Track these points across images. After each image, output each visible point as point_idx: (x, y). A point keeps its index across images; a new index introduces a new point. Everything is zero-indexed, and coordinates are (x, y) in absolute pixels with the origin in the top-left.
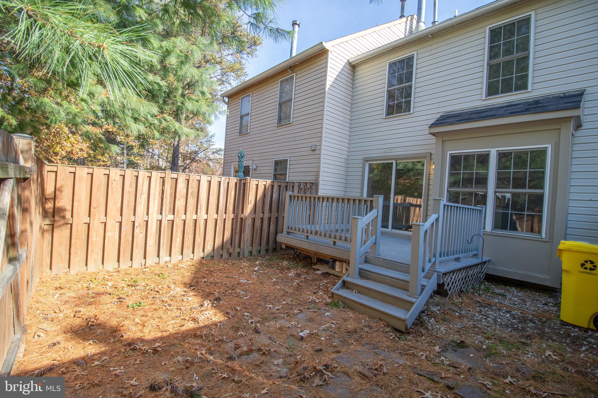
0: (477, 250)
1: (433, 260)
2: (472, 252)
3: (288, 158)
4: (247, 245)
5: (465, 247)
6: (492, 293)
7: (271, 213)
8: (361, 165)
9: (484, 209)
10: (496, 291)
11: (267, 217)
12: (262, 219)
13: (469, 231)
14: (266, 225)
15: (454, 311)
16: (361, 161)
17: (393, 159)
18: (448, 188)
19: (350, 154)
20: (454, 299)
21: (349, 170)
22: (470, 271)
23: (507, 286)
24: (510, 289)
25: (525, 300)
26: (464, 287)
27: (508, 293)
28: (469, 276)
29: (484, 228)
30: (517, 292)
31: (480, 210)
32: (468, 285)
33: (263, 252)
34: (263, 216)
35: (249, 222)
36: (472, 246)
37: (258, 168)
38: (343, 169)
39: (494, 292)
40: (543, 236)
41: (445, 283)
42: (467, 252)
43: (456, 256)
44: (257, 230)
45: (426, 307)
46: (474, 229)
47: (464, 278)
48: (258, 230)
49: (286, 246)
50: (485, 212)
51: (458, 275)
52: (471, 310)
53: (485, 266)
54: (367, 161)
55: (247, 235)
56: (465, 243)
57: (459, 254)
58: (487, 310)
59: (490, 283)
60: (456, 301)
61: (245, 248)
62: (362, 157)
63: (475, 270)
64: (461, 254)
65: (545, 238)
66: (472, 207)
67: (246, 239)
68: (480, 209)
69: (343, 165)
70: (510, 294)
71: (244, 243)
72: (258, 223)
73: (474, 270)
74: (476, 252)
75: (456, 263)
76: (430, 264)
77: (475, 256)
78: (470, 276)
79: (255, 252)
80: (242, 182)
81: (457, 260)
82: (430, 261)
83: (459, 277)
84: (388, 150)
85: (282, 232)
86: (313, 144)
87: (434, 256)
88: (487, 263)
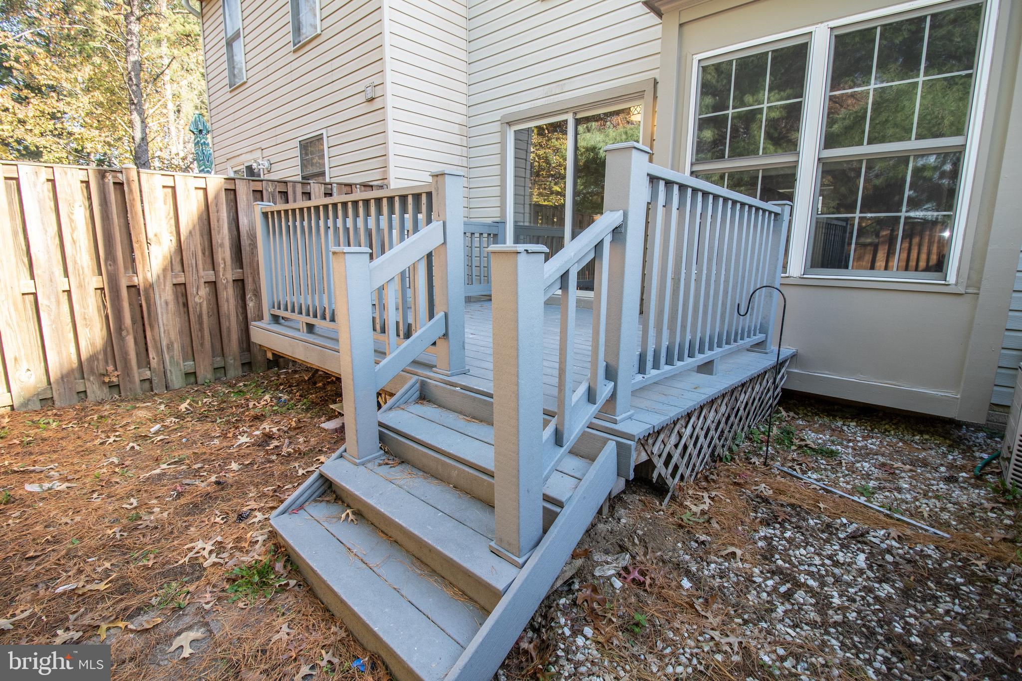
0: (763, 329)
1: (605, 390)
2: (749, 336)
3: (324, 131)
4: (172, 357)
5: (730, 325)
6: (800, 447)
7: (242, 268)
8: (497, 138)
9: (787, 209)
10: (812, 437)
11: (230, 279)
12: (213, 285)
13: (743, 278)
14: (232, 302)
15: (678, 566)
16: (497, 127)
17: (565, 111)
18: (692, 164)
19: (473, 111)
20: (688, 503)
21: (474, 152)
22: (743, 395)
23: (834, 417)
24: (845, 428)
25: (891, 467)
26: (723, 446)
27: (841, 444)
28: (738, 410)
29: (785, 267)
30: (865, 438)
31: (776, 214)
32: (736, 433)
33: (234, 371)
34: (216, 275)
35: (164, 298)
36: (751, 321)
37: (275, 168)
38: (458, 150)
39: (806, 446)
40: (952, 278)
41: (655, 460)
42: (735, 341)
43: (700, 358)
44: (200, 316)
45: (579, 562)
46: (758, 269)
47: (724, 420)
48: (205, 317)
49: (273, 354)
50: (790, 222)
51: (705, 418)
52: (739, 552)
53: (783, 371)
54: (509, 124)
55: (167, 332)
56: (731, 315)
57: (711, 348)
58: (790, 541)
59: (791, 414)
60: (694, 508)
61: (168, 367)
62: (497, 116)
63: (757, 387)
64: (717, 350)
65: (956, 284)
66: (756, 202)
67: (164, 343)
68: (777, 210)
69: (457, 139)
70: (847, 447)
71: (160, 353)
72: (200, 296)
73: (753, 389)
74: (760, 337)
75: (703, 378)
76: (593, 409)
77: (760, 346)
78: (742, 409)
79: (205, 373)
80: (110, 179)
81: (706, 368)
82: (591, 396)
83: (709, 422)
84: (554, 89)
85: (260, 318)
86: (367, 82)
87: (611, 374)
88: (787, 363)
